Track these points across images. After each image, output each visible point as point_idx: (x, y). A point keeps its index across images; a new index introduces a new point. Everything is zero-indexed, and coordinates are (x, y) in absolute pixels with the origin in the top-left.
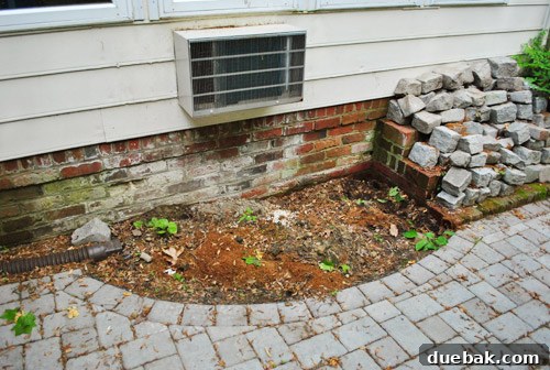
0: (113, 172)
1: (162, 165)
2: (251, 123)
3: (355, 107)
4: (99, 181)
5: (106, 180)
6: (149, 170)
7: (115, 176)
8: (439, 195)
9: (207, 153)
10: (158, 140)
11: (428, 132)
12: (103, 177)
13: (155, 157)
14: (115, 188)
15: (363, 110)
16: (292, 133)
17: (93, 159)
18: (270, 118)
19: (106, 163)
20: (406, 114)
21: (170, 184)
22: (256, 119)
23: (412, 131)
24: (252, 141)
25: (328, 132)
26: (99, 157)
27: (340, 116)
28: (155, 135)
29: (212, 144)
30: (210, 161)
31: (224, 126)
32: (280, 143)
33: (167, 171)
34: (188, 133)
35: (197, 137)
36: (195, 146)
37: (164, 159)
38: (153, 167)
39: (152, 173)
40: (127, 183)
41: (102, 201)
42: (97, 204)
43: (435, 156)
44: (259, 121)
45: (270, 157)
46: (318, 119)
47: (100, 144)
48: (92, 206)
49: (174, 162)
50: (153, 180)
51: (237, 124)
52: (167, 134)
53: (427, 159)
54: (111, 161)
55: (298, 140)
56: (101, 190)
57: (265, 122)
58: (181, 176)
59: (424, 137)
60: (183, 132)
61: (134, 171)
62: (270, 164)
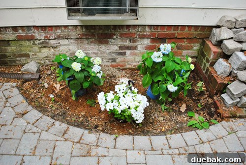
0: (42, 41)
1: (66, 42)
2: (116, 27)
3: (187, 28)
4: (35, 44)
5: (39, 44)
6: (59, 43)
7: (42, 43)
8: (222, 95)
9: (91, 40)
10: (63, 29)
11: (230, 54)
12: (37, 42)
13: (62, 37)
14: (44, 49)
15: (193, 31)
16: (143, 37)
17: (30, 33)
18: (128, 26)
19: (37, 35)
20: (218, 39)
21: (71, 52)
22: (119, 25)
23: (219, 50)
24: (117, 38)
25: (167, 40)
26: (34, 33)
27: (176, 32)
28: (61, 26)
29: (93, 36)
30: (93, 44)
31: (100, 27)
32: (134, 41)
33: (69, 45)
34: (79, 27)
35: (84, 30)
36: (83, 35)
37: (67, 39)
38: (62, 42)
39: (61, 45)
40: (50, 47)
41: (38, 54)
42: (35, 55)
43: (228, 70)
44: (121, 27)
45: (128, 48)
46: (160, 31)
47: (34, 26)
48: (33, 55)
49: (72, 41)
50: (62, 48)
51: (107, 27)
52: (68, 26)
53: (222, 71)
54: (39, 35)
55: (147, 42)
56: (36, 48)
57: (125, 28)
58: (77, 49)
59: (227, 57)
60: (76, 26)
61: (52, 42)
62: (128, 52)
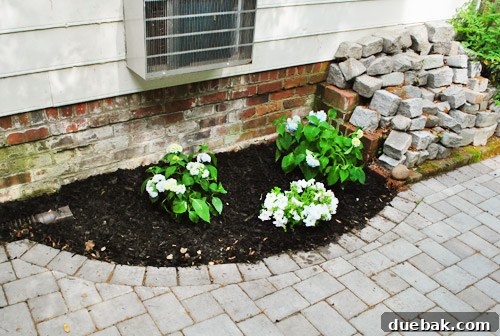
0: (59, 138)
1: (108, 130)
2: (197, 87)
3: (296, 70)
4: (45, 148)
5: (52, 147)
6: (95, 136)
7: (61, 142)
8: (381, 158)
9: (153, 118)
10: (105, 104)
11: (370, 96)
12: (50, 143)
13: (102, 122)
14: (61, 155)
15: (305, 74)
16: (238, 96)
17: (40, 124)
18: (215, 82)
19: (52, 128)
20: (348, 78)
21: (115, 151)
22: (201, 82)
23: (354, 95)
24: (197, 106)
25: (270, 96)
26: (46, 123)
27: (283, 79)
28: (102, 100)
29: (158, 109)
30: (156, 127)
31: (171, 90)
32: (223, 108)
33: (113, 136)
34: (135, 97)
35: (143, 101)
36: (142, 110)
37: (110, 124)
38: (100, 132)
39: (98, 139)
40: (73, 149)
41: (48, 169)
42: (44, 172)
43: (376, 120)
44: (204, 84)
45: (213, 123)
46: (261, 82)
47: (47, 109)
48: (38, 174)
49: (120, 127)
50: (100, 146)
51: (182, 88)
52: (114, 97)
53: (368, 123)
54: (61, 126)
55: (241, 105)
56: (47, 158)
57: (210, 86)
58: (127, 143)
59: (365, 101)
60: (129, 96)
61: (79, 137)
62: (214, 129)
